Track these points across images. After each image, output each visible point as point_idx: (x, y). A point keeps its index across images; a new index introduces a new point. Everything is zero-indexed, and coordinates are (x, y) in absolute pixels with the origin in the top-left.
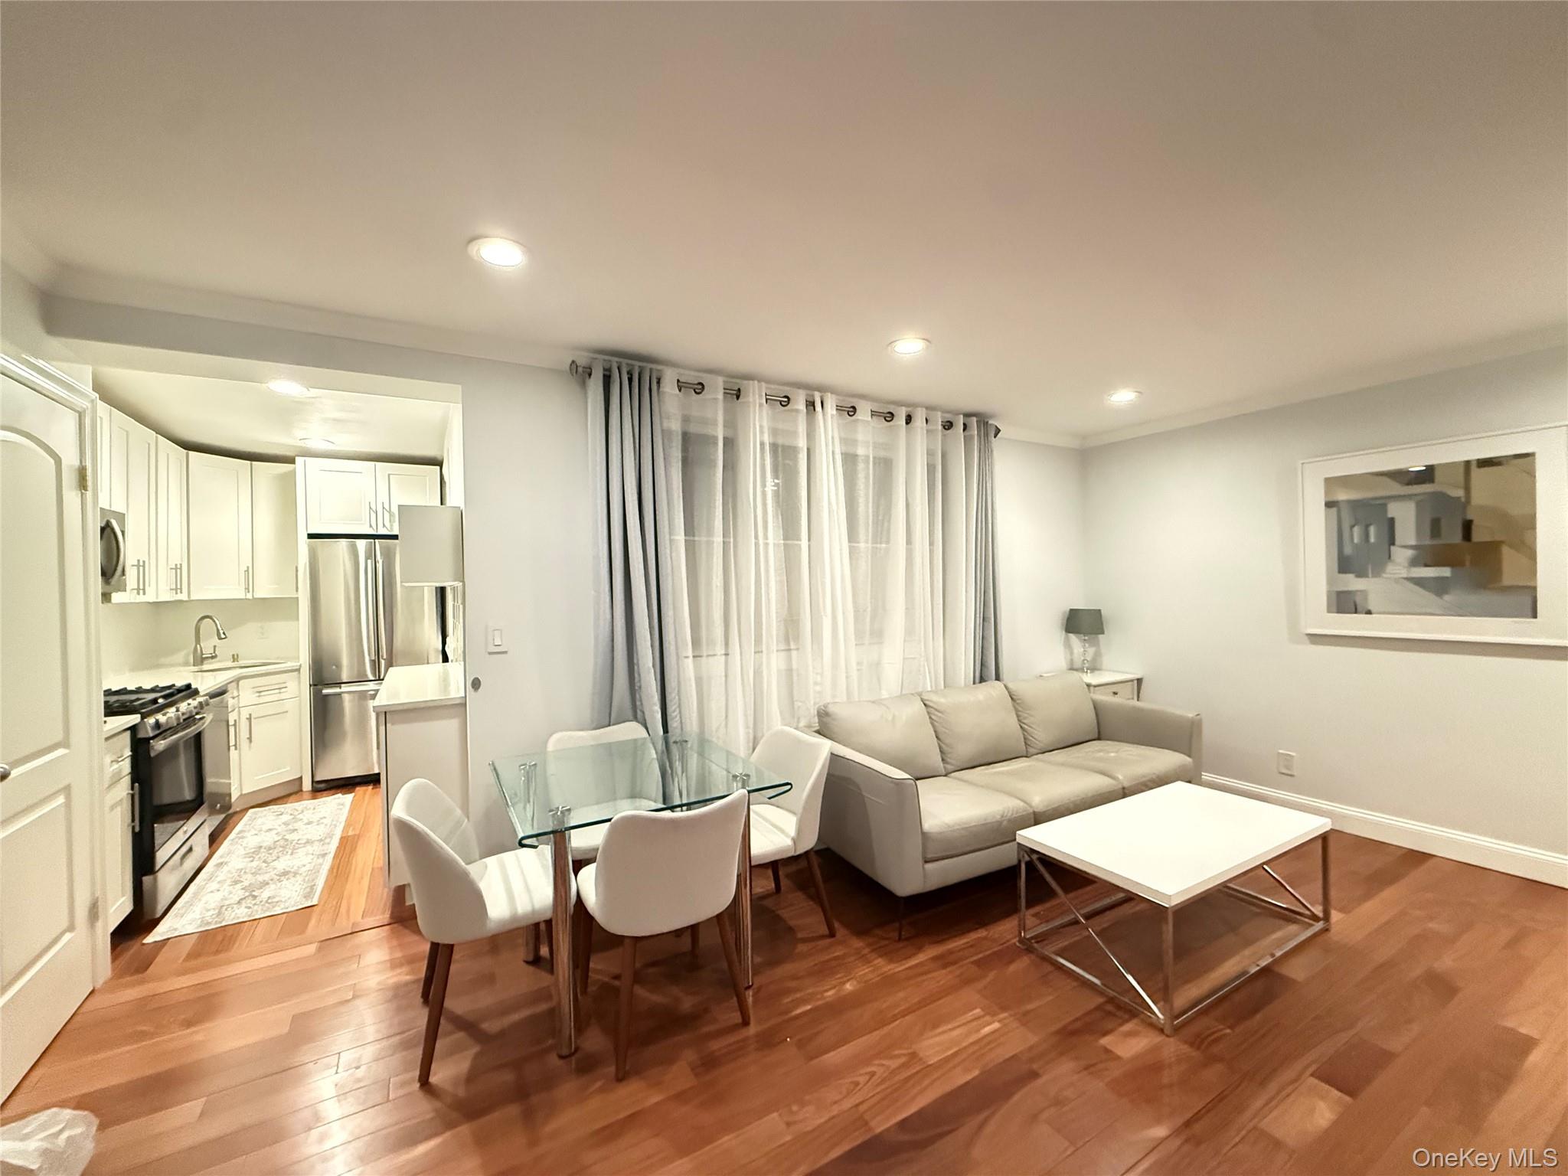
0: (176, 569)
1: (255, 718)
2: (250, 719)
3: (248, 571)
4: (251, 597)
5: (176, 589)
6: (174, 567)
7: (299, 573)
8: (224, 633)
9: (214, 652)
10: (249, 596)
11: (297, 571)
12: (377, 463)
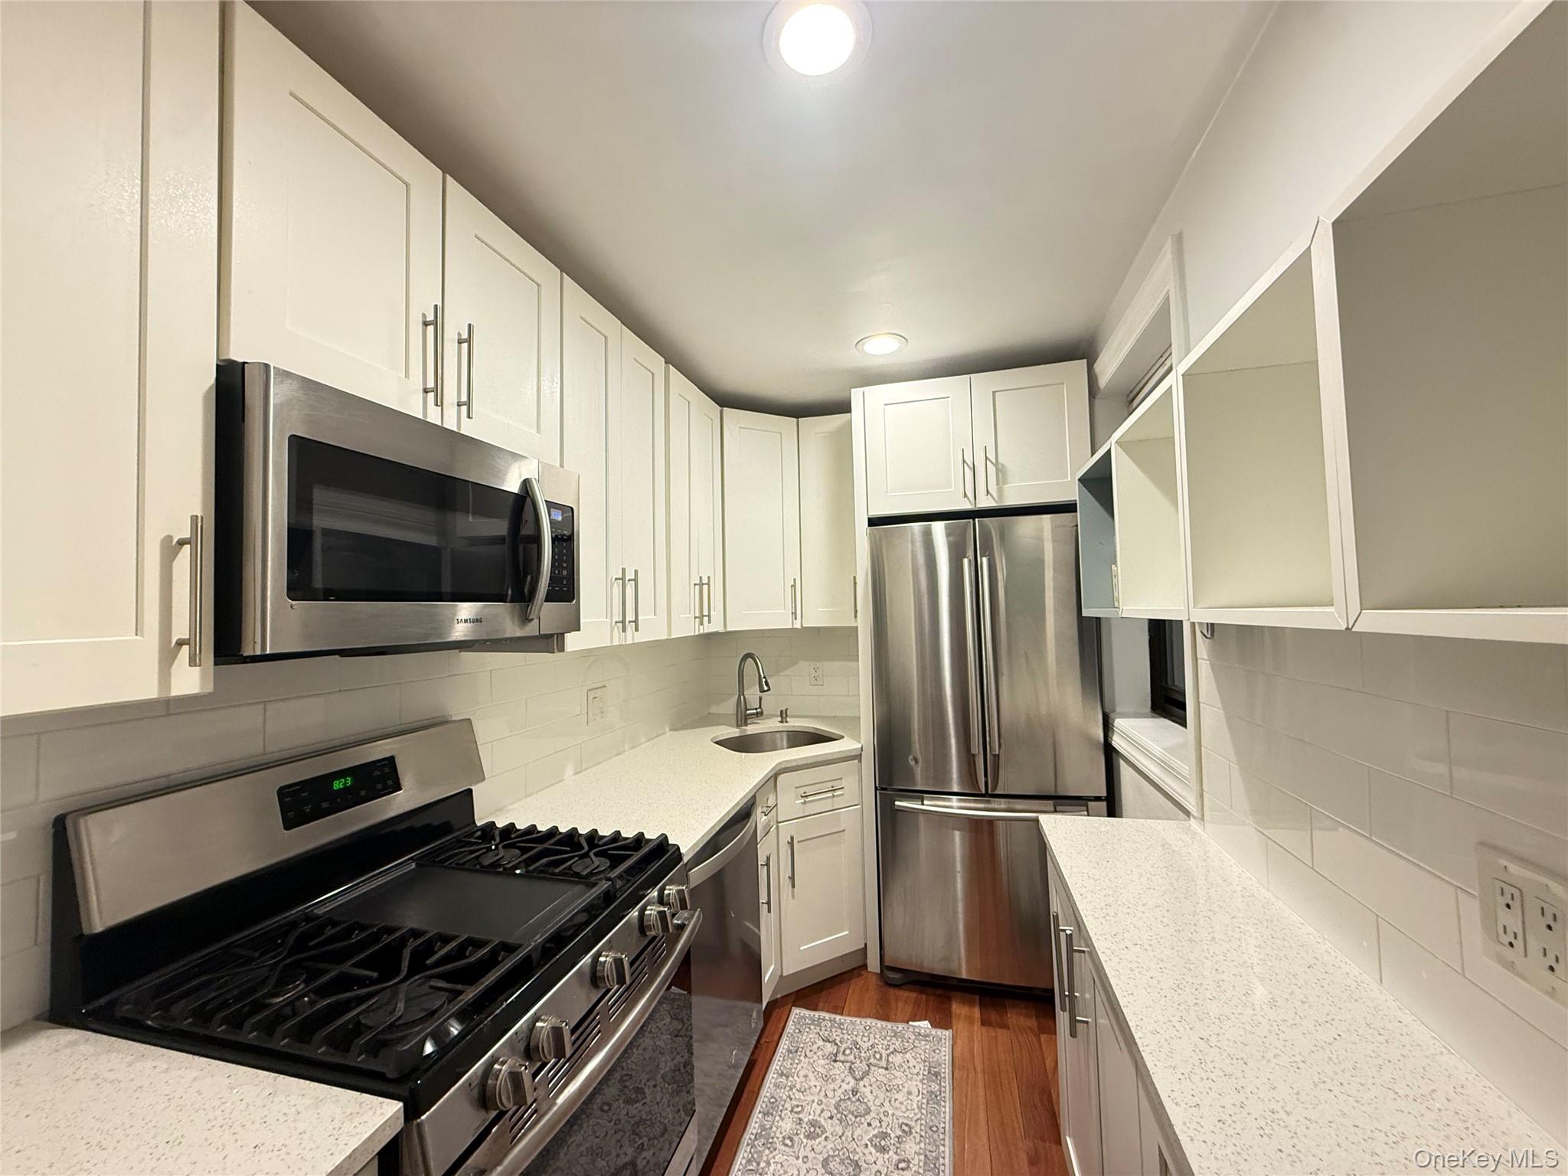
0: (701, 585)
1: (799, 842)
2: (791, 844)
3: (794, 586)
4: (799, 627)
5: (702, 617)
6: (698, 582)
7: (858, 586)
8: (766, 682)
9: (760, 707)
10: (798, 625)
11: (855, 583)
12: (971, 375)
